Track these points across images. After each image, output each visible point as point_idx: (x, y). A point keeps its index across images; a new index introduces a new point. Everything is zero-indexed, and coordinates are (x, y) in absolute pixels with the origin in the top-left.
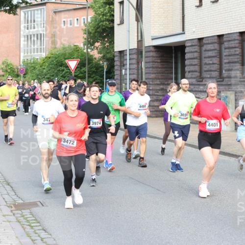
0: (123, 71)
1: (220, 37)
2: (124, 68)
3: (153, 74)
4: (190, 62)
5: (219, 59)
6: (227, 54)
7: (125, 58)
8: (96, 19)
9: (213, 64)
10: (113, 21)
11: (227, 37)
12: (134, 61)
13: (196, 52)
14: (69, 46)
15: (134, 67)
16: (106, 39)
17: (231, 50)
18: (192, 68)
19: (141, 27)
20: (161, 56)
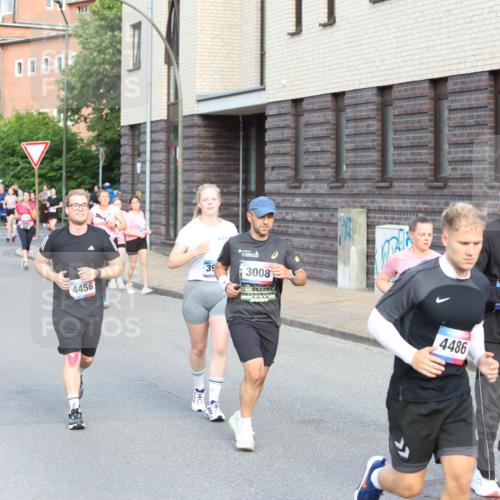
0: (139, 165)
1: (338, 96)
2: (140, 159)
3: (198, 171)
4: (275, 148)
5: (334, 142)
6: (351, 131)
7: (142, 139)
8: (85, 61)
9: (323, 151)
10: (119, 63)
11: (352, 98)
12: (161, 146)
13: (288, 127)
14: (29, 115)
15: (161, 158)
16: (104, 101)
17: (360, 124)
18: (278, 161)
19: (175, 76)
20: (216, 136)
